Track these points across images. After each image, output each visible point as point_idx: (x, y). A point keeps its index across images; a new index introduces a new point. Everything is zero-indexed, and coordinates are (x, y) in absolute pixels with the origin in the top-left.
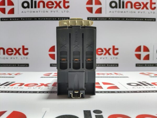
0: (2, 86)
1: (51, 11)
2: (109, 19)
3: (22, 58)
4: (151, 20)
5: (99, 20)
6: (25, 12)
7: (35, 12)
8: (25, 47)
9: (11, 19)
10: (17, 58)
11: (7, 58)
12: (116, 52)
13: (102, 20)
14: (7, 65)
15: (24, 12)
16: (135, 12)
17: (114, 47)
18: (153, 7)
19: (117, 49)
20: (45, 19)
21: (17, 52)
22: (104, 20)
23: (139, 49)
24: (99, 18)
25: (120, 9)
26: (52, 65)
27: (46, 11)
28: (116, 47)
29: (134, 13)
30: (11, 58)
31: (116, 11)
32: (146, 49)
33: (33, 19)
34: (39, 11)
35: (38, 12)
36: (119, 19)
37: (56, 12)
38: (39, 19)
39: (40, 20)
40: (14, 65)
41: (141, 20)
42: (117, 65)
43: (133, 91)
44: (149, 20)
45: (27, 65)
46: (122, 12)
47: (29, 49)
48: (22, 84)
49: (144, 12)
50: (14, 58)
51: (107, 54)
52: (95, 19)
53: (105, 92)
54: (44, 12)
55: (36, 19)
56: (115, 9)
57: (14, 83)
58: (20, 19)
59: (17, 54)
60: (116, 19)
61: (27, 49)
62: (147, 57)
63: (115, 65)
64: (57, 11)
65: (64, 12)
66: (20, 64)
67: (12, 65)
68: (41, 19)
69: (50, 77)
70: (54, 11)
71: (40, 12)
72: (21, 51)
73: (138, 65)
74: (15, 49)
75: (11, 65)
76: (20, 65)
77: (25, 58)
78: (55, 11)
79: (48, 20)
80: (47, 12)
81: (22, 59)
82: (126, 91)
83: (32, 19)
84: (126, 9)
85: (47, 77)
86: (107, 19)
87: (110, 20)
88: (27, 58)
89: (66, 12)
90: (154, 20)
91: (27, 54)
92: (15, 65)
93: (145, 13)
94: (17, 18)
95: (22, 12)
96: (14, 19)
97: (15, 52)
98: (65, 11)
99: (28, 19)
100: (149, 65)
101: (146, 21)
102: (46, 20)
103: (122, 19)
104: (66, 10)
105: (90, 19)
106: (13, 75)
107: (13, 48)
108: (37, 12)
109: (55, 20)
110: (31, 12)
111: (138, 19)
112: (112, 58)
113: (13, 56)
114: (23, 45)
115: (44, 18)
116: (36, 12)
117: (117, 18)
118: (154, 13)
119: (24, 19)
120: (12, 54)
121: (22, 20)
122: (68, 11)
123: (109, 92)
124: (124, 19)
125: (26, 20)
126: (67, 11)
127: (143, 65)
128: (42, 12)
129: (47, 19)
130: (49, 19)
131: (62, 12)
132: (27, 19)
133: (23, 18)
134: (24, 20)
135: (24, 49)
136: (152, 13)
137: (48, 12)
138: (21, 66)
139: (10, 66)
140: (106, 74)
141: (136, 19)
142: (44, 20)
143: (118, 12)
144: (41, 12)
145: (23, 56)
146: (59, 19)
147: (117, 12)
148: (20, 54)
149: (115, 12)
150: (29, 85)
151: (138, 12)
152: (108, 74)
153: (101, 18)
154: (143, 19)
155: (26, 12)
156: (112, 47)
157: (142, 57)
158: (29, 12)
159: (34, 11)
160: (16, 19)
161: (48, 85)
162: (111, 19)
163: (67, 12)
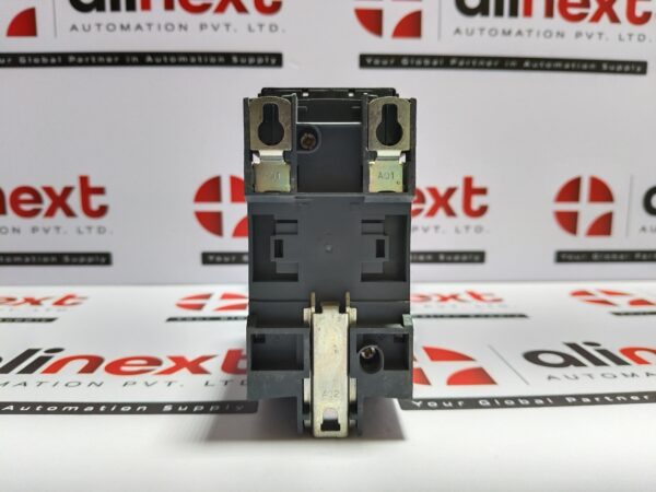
0: (13, 376)
1: (203, 27)
2: (453, 62)
3: (82, 229)
4: (627, 68)
5: (410, 66)
6: (87, 29)
7: (128, 26)
8: (93, 183)
9: (22, 60)
10: (58, 228)
11: (14, 230)
12: (477, 202)
13: (423, 66)
14: (17, 259)
15: (79, 27)
16: (561, 35)
17: (468, 181)
18: (639, 13)
19: (483, 191)
20: (173, 60)
21: (60, 201)
22: (431, 66)
23: (570, 191)
24: (410, 57)
25: (499, 20)
26: (211, 258)
27: (181, 26)
28: (476, 184)
29: (560, 39)
30: (34, 230)
31: (482, 30)
32: (601, 192)
33: (122, 59)
34: (150, 25)
35: (145, 27)
36: (496, 63)
37: (222, 28)
38: (149, 59)
39: (153, 64)
40: (46, 259)
41: (585, 66)
42: (478, 257)
43: (552, 397)
44: (619, 68)
45: (103, 259)
46: (509, 32)
47: (108, 191)
48: (93, 363)
49: (600, 34)
50: (46, 231)
51: (441, 212)
52: (392, 62)
53: (441, 404)
54: (169, 27)
55: (135, 59)
56: (478, 20)
57: (57, 357)
58: (63, 60)
59: (60, 213)
60: (482, 63)
61: (100, 191)
62: (603, 226)
63: (470, 257)
64: (227, 26)
65: (257, 28)
66: (72, 255)
67: (39, 259)
68: (158, 60)
69: (204, 319)
70: (213, 26)
71: (150, 29)
72: (74, 201)
73: (563, 256)
74: (49, 191)
75: (34, 259)
76: (75, 260)
77: (94, 231)
78: (218, 26)
79: (188, 64)
80: (183, 27)
81: (79, 232)
82: (522, 398)
83: (116, 59)
84: (527, 20)
85: (194, 319)
86: (441, 62)
87: (456, 67)
88: (101, 230)
89: (266, 28)
90: (639, 69)
91: (103, 211)
92: (54, 259)
93: (604, 37)
94: (49, 55)
95: (74, 28)
96: (36, 61)
97: (47, 202)
98: (261, 26)
99: (101, 59)
100: (607, 257)
101: (608, 71)
102: (178, 64)
103: (506, 64)
104: (268, 19)
105: (369, 61)
106: (47, 310)
107: (38, 186)
108: (139, 27)
109: (217, 64)
110: (111, 27)
111: (573, 65)
112: (462, 228)
113: (39, 220)
114: (84, 173)
115: (169, 54)
116: (133, 26)
117: (486, 59)
118: (642, 38)
119: (80, 60)
120: (34, 213)
121: (75, 64)
122: (276, 27)
123: (455, 404)
124: (513, 64)
125: (90, 64)
126: (271, 26)
127: (586, 257)
128: (163, 28)
129: (183, 59)
130: (193, 60)
131: (250, 29)
132: (93, 59)
133: (77, 55)
134: (84, 64)
135: (87, 190)
136: (635, 38)
137: (186, 28)
138: (77, 263)
139: (31, 263)
140: (435, 299)
141: (567, 66)
142: (169, 64)
143: (491, 30)
144: (154, 28)
145: (82, 219)
146: (235, 59)
147: (486, 32)
148: (69, 213)
149: (477, 32)
150: (124, 368)
151: (573, 35)
152: (444, 299)
153: (416, 57)
154: (593, 66)
155: (89, 27)
156: (460, 184)
157: (584, 224)
158: (103, 28)
159: (125, 25)
160: (45, 60)
161: (204, 365)
162: (461, 63)
163: (271, 30)
